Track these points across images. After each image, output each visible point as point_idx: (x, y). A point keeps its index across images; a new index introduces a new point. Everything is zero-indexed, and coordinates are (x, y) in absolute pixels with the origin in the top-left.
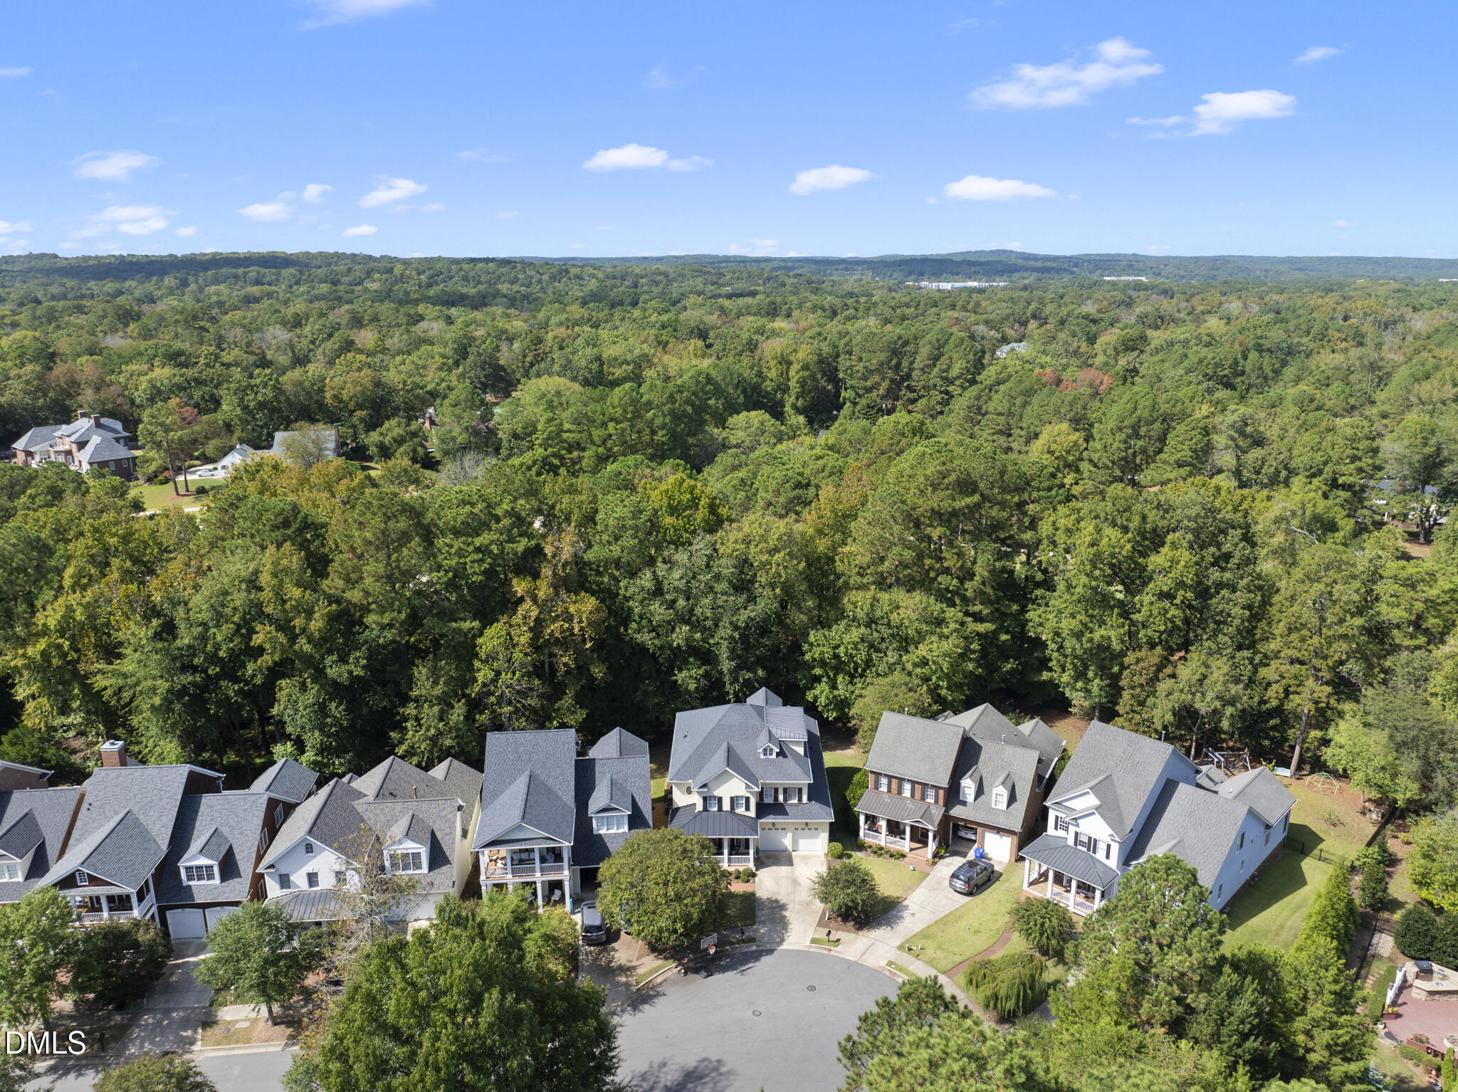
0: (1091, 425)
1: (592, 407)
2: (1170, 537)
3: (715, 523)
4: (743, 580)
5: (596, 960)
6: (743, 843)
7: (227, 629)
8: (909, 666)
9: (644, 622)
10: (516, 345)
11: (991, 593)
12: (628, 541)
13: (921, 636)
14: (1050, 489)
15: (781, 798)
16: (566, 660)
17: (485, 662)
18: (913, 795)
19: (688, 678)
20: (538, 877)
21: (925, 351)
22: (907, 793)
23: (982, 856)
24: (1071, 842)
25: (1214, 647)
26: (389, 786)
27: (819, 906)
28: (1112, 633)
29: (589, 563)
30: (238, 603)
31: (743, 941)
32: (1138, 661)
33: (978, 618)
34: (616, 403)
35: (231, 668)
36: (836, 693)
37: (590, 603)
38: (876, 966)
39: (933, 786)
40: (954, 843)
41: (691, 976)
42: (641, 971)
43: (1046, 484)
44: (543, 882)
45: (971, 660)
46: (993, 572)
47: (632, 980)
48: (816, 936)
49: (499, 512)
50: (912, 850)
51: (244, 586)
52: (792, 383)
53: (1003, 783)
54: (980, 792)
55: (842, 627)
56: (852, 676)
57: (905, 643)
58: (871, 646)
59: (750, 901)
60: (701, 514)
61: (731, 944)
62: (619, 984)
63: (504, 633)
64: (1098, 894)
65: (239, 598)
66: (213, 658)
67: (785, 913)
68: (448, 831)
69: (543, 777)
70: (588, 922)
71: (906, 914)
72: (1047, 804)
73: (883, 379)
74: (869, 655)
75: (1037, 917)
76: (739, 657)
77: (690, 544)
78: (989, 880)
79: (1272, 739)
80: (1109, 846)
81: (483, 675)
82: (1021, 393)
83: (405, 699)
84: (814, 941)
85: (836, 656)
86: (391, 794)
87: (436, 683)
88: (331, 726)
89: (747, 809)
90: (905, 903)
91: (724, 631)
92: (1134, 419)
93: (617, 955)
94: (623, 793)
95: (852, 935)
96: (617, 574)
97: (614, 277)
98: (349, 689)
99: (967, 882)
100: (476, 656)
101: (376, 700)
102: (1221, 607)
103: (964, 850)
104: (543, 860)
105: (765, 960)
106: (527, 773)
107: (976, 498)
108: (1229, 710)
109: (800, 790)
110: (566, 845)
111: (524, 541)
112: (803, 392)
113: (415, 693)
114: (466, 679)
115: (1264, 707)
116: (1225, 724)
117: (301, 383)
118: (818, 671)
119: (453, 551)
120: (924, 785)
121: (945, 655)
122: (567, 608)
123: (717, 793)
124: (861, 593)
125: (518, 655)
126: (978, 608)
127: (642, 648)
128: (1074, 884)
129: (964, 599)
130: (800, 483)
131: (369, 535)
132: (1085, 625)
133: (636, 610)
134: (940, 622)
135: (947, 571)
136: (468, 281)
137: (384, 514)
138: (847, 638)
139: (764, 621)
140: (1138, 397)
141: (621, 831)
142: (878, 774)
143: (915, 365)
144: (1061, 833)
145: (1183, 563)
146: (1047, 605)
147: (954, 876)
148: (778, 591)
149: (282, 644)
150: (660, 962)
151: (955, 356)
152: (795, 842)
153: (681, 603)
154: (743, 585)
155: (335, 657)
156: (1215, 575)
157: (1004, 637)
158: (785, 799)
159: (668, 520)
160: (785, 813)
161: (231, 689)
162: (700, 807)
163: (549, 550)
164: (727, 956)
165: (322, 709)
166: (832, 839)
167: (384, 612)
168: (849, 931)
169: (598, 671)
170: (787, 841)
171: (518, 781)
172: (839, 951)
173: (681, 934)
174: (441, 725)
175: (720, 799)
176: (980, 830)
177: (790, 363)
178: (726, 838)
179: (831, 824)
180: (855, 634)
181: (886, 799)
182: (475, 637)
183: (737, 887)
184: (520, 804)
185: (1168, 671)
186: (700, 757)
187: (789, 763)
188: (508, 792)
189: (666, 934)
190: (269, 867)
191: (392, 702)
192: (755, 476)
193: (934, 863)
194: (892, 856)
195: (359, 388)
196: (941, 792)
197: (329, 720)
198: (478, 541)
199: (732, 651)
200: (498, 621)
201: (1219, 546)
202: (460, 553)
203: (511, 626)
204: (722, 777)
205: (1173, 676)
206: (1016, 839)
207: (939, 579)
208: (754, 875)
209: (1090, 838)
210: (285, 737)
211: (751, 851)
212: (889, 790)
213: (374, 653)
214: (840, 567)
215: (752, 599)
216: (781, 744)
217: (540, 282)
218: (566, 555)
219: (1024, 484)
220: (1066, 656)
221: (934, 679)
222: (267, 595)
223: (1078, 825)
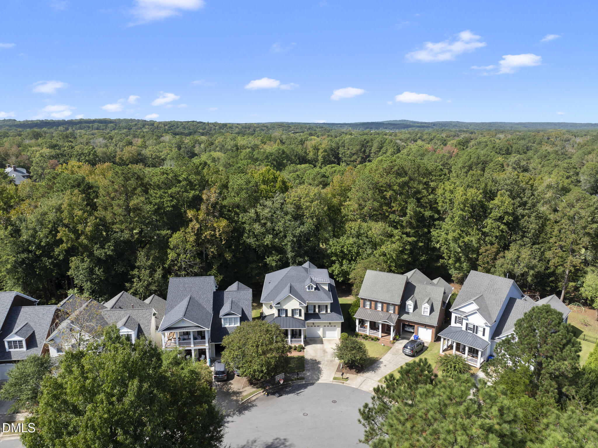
0: (451, 167)
1: (232, 160)
2: (499, 192)
3: (285, 188)
4: (297, 215)
5: (221, 389)
6: (298, 332)
7: (45, 231)
8: (377, 256)
9: (251, 233)
10: (202, 146)
11: (414, 223)
12: (244, 195)
13: (382, 242)
14: (440, 176)
15: (317, 310)
16: (212, 250)
17: (172, 249)
18: (382, 310)
19: (271, 260)
20: (192, 347)
21: (376, 145)
22: (379, 309)
23: (418, 338)
24: (464, 328)
25: (522, 243)
26: (119, 304)
27: (337, 361)
28: (473, 239)
29: (225, 206)
30: (51, 218)
31: (298, 379)
32: (486, 250)
33: (408, 234)
34: (242, 158)
35: (48, 250)
36: (342, 268)
37: (224, 223)
38: (367, 390)
39: (392, 304)
40: (403, 334)
41: (271, 396)
42: (244, 394)
43: (439, 173)
44: (195, 350)
45: (405, 254)
46: (415, 212)
47: (240, 398)
48: (336, 376)
49: (181, 179)
50: (382, 337)
51: (54, 210)
52: (320, 158)
53: (427, 302)
54: (415, 307)
55: (345, 238)
56: (350, 261)
57: (375, 246)
58: (359, 246)
59: (302, 360)
60: (278, 184)
61: (293, 380)
62: (232, 400)
63: (182, 235)
64: (480, 353)
65: (52, 216)
66: (39, 246)
67: (319, 366)
68: (147, 324)
69: (197, 299)
70: (218, 369)
71: (381, 365)
72: (451, 310)
73: (358, 157)
74: (358, 250)
75: (451, 363)
76: (296, 251)
77: (273, 198)
78: (422, 350)
79: (551, 287)
80: (484, 329)
81: (171, 255)
82: (419, 155)
83: (133, 268)
84: (335, 378)
85: (342, 252)
86: (120, 308)
87: (148, 259)
88: (96, 279)
89: (300, 315)
90: (381, 360)
91: (289, 238)
92: (470, 163)
93: (232, 386)
94: (237, 307)
95: (354, 376)
96: (238, 211)
97: (246, 128)
98: (106, 262)
99: (412, 350)
100: (168, 247)
101: (120, 269)
102: (525, 225)
103: (408, 337)
104: (195, 338)
105: (310, 388)
106: (189, 297)
107: (407, 178)
108: (531, 272)
109: (327, 306)
110: (207, 330)
111: (193, 192)
112: (324, 162)
113: (138, 264)
114: (163, 258)
115: (547, 272)
116: (529, 279)
117: (105, 153)
118: (334, 258)
119: (158, 196)
120: (388, 304)
121: (393, 250)
122: (212, 225)
123: (285, 307)
124: (353, 223)
125: (188, 246)
126: (408, 230)
127: (249, 246)
128: (467, 349)
129: (402, 226)
130: (324, 175)
131: (116, 187)
132: (460, 235)
133: (247, 228)
134: (391, 236)
135: (394, 212)
136: (185, 129)
137: (124, 177)
138: (348, 242)
139: (308, 233)
140: (471, 154)
141: (236, 325)
142: (365, 300)
143: (372, 151)
144: (458, 325)
145: (507, 203)
146: (441, 229)
147: (405, 347)
148: (314, 220)
149: (71, 238)
150: (254, 390)
151: (389, 147)
152: (324, 333)
153: (269, 224)
154: (298, 217)
155: (98, 246)
156: (520, 211)
157: (421, 244)
158: (319, 311)
159: (263, 187)
160: (319, 318)
161: (47, 262)
162: (276, 315)
163: (204, 197)
164: (290, 386)
165: (91, 271)
166: (342, 331)
167: (122, 224)
168: (353, 374)
169: (228, 256)
170: (320, 332)
171: (184, 300)
172: (347, 383)
173: (265, 373)
174: (150, 279)
175: (286, 311)
176: (416, 326)
177: (318, 149)
178: (289, 329)
179: (342, 323)
180: (351, 240)
181: (369, 312)
182: (169, 238)
183: (294, 354)
184: (184, 310)
185: (501, 254)
186: (277, 290)
187: (321, 293)
188: (179, 305)
189: (257, 373)
190: (51, 340)
191: (127, 269)
192: (304, 174)
193: (394, 343)
194: (372, 339)
195: (131, 155)
196: (397, 307)
197: (94, 276)
198: (170, 191)
199: (293, 248)
200: (179, 230)
201: (521, 198)
202: (161, 197)
203: (186, 233)
204: (287, 299)
205: (504, 257)
206: (434, 329)
207: (390, 216)
208: (304, 348)
209: (474, 326)
210: (74, 286)
211: (302, 336)
212: (371, 308)
213: (117, 244)
214: (344, 211)
215: (303, 224)
216: (317, 284)
217: (215, 129)
218: (213, 200)
219: (428, 173)
220: (451, 251)
221: (389, 262)
222: (65, 214)
223: (467, 320)
